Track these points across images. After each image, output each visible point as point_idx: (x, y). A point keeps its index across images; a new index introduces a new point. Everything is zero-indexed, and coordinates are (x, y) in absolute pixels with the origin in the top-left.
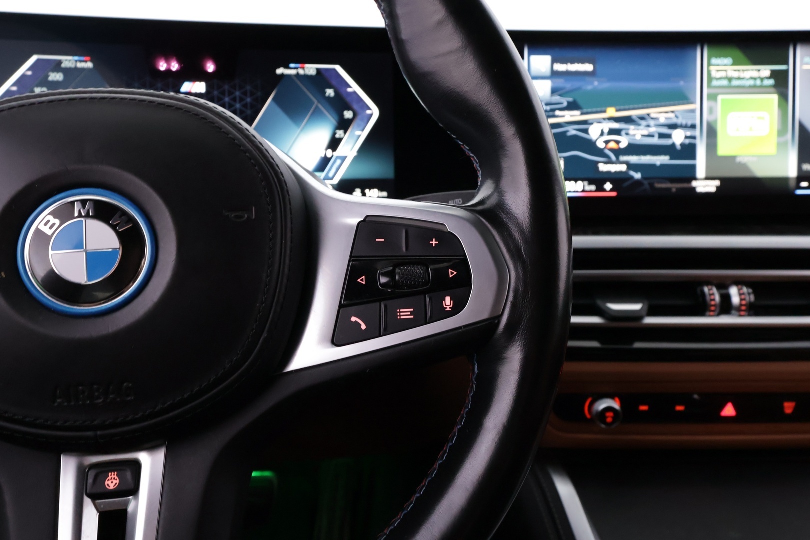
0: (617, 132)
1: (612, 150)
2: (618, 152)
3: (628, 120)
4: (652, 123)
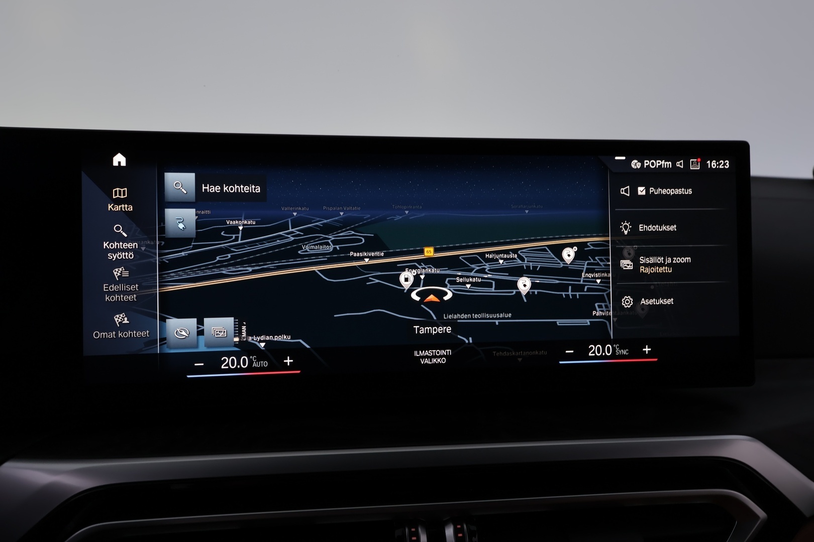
0: (439, 280)
1: (431, 304)
3: (453, 262)
4: (487, 267)
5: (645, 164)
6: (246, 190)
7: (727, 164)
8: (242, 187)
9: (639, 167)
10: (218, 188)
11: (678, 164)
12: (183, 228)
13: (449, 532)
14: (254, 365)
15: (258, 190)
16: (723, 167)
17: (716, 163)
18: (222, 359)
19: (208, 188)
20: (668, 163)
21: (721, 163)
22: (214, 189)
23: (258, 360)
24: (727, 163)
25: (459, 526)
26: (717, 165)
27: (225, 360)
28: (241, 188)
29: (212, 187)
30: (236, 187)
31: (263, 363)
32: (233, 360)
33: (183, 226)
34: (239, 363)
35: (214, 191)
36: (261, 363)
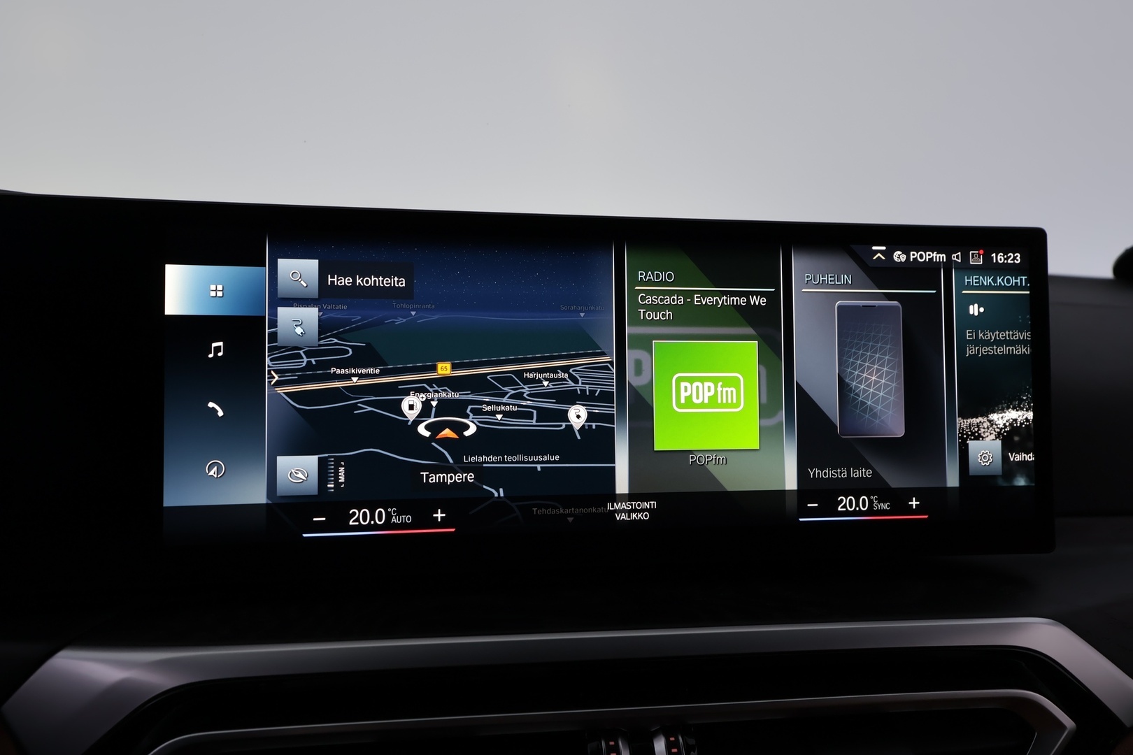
0: (458, 408)
1: (445, 442)
2: (461, 446)
3: (478, 384)
4: (526, 390)
5: (912, 257)
6: (387, 284)
7: (1018, 258)
8: (381, 279)
9: (903, 260)
10: (349, 280)
11: (954, 257)
12: (302, 333)
13: (660, 746)
14: (394, 520)
15: (403, 283)
16: (1012, 262)
17: (1003, 256)
18: (351, 512)
19: (335, 280)
20: (941, 256)
21: (1010, 256)
22: (343, 281)
23: (399, 513)
24: (1017, 256)
25: (672, 739)
26: (1005, 259)
27: (354, 514)
28: (379, 280)
29: (341, 279)
30: (373, 279)
31: (405, 518)
32: (365, 514)
33: (302, 331)
34: (372, 518)
35: (343, 284)
36: (402, 518)
